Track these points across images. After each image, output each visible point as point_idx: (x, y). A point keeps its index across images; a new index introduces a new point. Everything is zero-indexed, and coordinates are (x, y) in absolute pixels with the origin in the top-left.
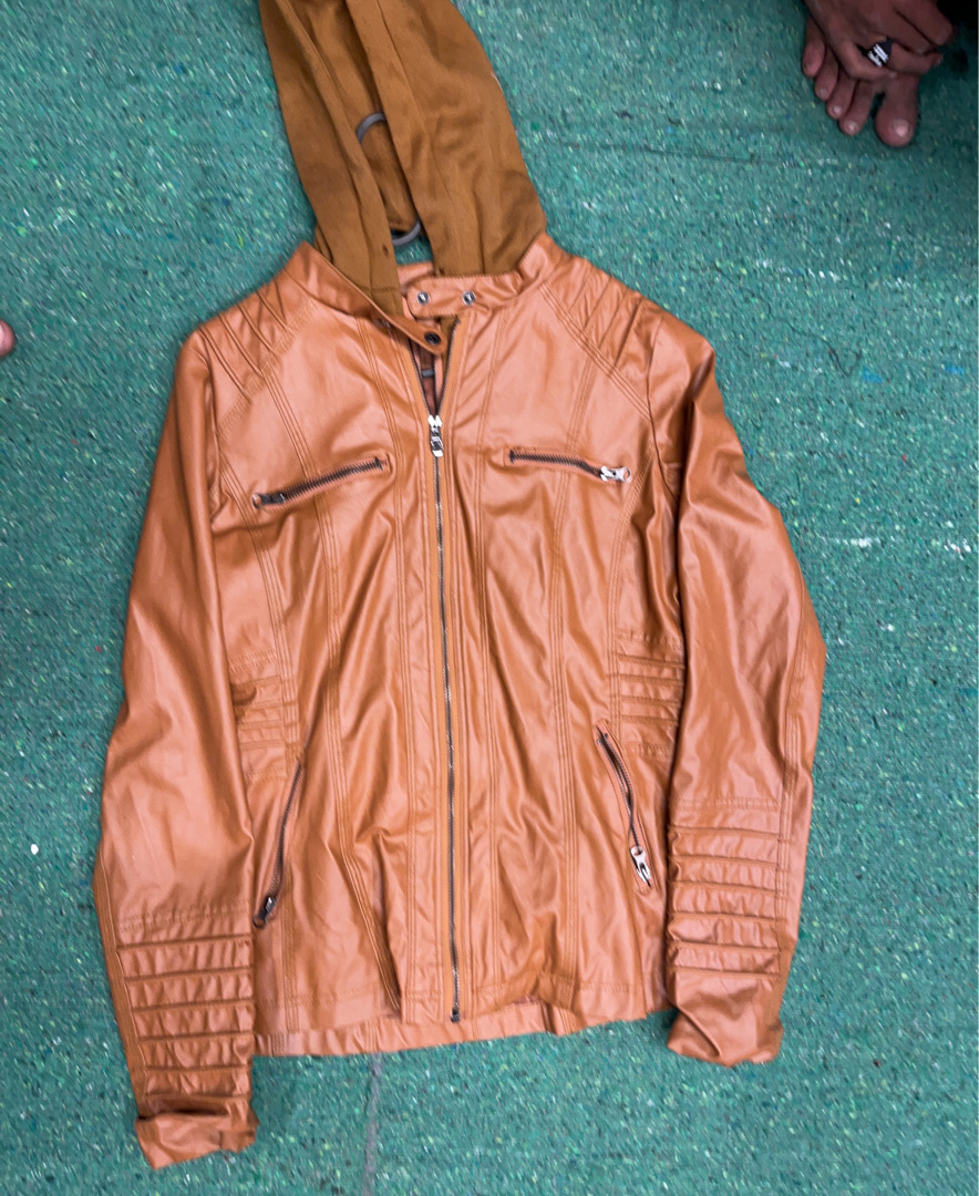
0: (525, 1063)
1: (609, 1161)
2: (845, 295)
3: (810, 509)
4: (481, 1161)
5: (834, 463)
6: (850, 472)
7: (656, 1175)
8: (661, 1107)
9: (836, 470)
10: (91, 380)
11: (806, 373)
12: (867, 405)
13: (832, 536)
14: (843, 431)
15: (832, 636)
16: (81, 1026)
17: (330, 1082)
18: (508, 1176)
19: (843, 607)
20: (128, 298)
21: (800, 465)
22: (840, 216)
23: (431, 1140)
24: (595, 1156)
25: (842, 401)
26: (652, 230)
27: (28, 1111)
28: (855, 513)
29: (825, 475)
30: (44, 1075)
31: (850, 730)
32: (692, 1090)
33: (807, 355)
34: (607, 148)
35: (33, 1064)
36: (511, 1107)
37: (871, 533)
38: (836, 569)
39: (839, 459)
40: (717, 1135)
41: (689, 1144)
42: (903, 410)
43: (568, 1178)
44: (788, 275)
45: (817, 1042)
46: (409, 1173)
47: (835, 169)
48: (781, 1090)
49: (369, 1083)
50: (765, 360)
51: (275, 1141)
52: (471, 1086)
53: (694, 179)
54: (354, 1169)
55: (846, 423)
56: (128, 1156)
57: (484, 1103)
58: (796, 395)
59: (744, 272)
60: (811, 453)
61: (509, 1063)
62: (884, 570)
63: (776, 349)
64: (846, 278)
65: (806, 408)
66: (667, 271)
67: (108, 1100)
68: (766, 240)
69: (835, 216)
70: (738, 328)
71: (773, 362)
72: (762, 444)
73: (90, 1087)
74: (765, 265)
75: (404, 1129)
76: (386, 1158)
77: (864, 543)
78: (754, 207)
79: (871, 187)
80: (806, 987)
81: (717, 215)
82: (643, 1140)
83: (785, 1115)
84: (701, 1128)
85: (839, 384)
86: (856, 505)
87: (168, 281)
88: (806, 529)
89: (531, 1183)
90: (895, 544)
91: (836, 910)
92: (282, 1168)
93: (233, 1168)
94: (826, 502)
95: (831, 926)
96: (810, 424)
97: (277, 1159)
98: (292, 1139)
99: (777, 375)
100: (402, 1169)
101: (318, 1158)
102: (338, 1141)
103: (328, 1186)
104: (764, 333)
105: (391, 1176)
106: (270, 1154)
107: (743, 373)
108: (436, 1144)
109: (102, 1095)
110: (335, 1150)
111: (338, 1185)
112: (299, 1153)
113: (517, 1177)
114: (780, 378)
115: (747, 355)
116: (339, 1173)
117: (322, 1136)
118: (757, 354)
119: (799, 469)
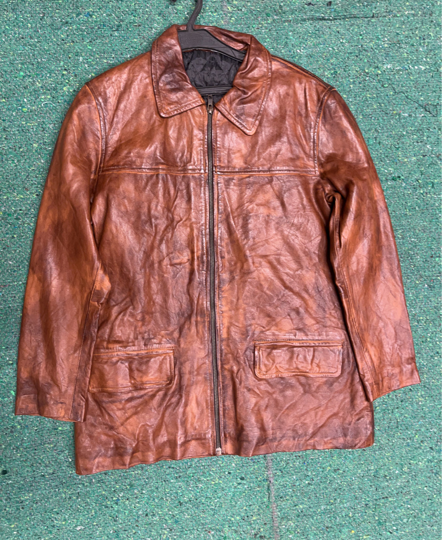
0: (338, 465)
1: (383, 501)
2: (429, 75)
3: (427, 183)
4: (325, 512)
7: (404, 503)
8: (403, 473)
11: (416, 117)
14: (436, 143)
16: (131, 485)
17: (251, 489)
21: (419, 163)
22: (420, 38)
24: (376, 500)
25: (435, 128)
26: (332, 58)
27: (113, 529)
29: (432, 166)
30: (118, 511)
32: (415, 462)
33: (415, 108)
34: (304, 20)
35: (112, 507)
36: (335, 486)
39: (438, 157)
40: (429, 479)
41: (417, 486)
43: (366, 512)
44: (400, 70)
46: (294, 523)
47: (414, 15)
49: (269, 487)
50: (396, 114)
51: (230, 520)
52: (315, 479)
53: (348, 30)
54: (268, 526)
55: (438, 139)
57: (322, 486)
58: (413, 129)
59: (380, 72)
60: (424, 156)
61: (330, 466)
63: (400, 108)
64: (428, 67)
65: (418, 134)
66: (342, 78)
67: (150, 517)
68: (387, 55)
69: (418, 38)
70: (381, 101)
71: (399, 115)
72: (400, 156)
73: (140, 512)
74: (389, 67)
75: (288, 504)
76: (282, 519)
78: (378, 39)
79: (432, 21)
81: (362, 46)
82: (396, 489)
84: (421, 478)
85: (433, 120)
88: (426, 193)
89: (349, 517)
92: (236, 532)
93: (213, 536)
96: (421, 142)
97: (233, 528)
98: (238, 518)
99: (402, 121)
100: (290, 522)
101: (251, 524)
102: (259, 515)
103: (258, 536)
104: (394, 101)
105: (286, 526)
106: (229, 526)
107: (386, 123)
108: (304, 508)
109: (147, 515)
110: (258, 519)
111: (262, 535)
112: (242, 524)
113: (343, 516)
114: (404, 122)
115: (387, 113)
116: (262, 529)
117: (251, 514)
118: (391, 112)
119: (419, 165)
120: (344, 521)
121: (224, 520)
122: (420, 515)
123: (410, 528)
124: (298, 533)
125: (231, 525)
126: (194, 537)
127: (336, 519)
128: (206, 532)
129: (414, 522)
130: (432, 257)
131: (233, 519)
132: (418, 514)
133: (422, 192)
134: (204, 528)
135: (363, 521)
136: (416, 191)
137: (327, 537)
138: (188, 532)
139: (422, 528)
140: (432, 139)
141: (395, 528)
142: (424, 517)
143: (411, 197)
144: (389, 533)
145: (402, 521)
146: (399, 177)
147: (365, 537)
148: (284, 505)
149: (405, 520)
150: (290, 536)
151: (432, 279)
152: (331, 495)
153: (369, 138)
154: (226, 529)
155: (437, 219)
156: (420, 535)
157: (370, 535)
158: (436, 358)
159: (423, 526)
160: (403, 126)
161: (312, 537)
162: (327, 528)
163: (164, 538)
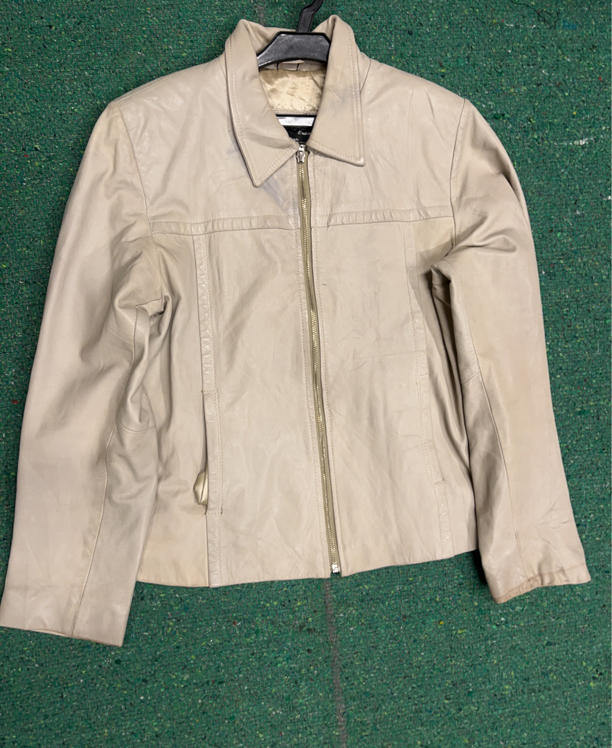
3: (543, 125)
4: (400, 595)
5: (554, 89)
6: (567, 94)
9: (556, 94)
10: (28, 109)
11: (525, 30)
12: (570, 45)
13: (561, 141)
14: (555, 67)
15: (571, 210)
18: (421, 601)
19: (575, 189)
20: (41, 46)
21: (532, 95)
23: (366, 587)
25: (552, 45)
28: (575, 123)
29: (550, 99)
31: (594, 272)
33: (524, 17)
37: (588, 135)
38: (568, 163)
39: (558, 86)
42: (594, 47)
43: (459, 595)
45: (604, 479)
46: (357, 610)
48: (586, 514)
50: (497, 23)
51: (264, 606)
54: (319, 614)
55: (558, 61)
56: (169, 635)
58: (521, 45)
60: (538, 85)
62: (599, 158)
63: (502, 15)
65: (530, 54)
67: (148, 602)
70: (475, 5)
71: (502, 25)
72: (504, 84)
75: (348, 583)
76: (339, 604)
77: (582, 142)
80: (592, 445)
83: (592, 530)
85: (549, 34)
86: (574, 117)
87: (67, 30)
88: (543, 139)
89: (436, 602)
90: (604, 140)
91: (603, 392)
92: (273, 623)
93: (240, 629)
94: (554, 118)
95: (602, 403)
96: (534, 65)
97: (268, 617)
98: (275, 603)
99: (506, 33)
100: (351, 609)
101: (295, 612)
102: (306, 598)
103: (305, 628)
104: (493, 6)
105: (345, 614)
106: (263, 615)
107: (483, 36)
108: (370, 589)
109: (142, 599)
110: (305, 605)
111: (311, 627)
112: (282, 611)
113: (427, 601)
114: (508, 36)
115: (483, 22)
116: (310, 619)
117: (295, 597)
118: (490, 21)
119: (532, 97)
120: (428, 607)
121: (256, 607)
122: (539, 601)
123: (526, 620)
124: (362, 624)
125: (266, 614)
126: (212, 631)
127: (417, 604)
128: (229, 624)
129: (530, 612)
130: (551, 231)
131: (268, 605)
132: (536, 600)
133: (536, 137)
134: (226, 617)
135: (457, 607)
136: (527, 136)
137: (404, 630)
138: (204, 623)
139: (543, 621)
140: (549, 61)
141: (503, 619)
142: (545, 604)
143: (521, 145)
144: (494, 627)
145: (513, 609)
146: (503, 115)
147: (459, 632)
148: (342, 584)
149: (518, 608)
150: (351, 629)
151: (551, 264)
152: (409, 570)
153: (459, 57)
154: (258, 619)
155: (559, 176)
156: (540, 631)
157: (467, 628)
158: (558, 376)
159: (545, 618)
160: (507, 41)
161: (382, 631)
162: (405, 617)
163: (169, 631)
